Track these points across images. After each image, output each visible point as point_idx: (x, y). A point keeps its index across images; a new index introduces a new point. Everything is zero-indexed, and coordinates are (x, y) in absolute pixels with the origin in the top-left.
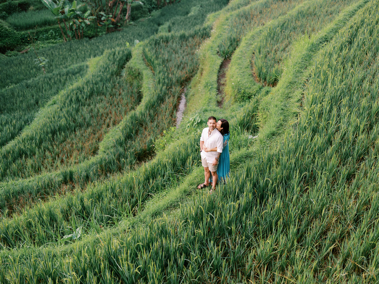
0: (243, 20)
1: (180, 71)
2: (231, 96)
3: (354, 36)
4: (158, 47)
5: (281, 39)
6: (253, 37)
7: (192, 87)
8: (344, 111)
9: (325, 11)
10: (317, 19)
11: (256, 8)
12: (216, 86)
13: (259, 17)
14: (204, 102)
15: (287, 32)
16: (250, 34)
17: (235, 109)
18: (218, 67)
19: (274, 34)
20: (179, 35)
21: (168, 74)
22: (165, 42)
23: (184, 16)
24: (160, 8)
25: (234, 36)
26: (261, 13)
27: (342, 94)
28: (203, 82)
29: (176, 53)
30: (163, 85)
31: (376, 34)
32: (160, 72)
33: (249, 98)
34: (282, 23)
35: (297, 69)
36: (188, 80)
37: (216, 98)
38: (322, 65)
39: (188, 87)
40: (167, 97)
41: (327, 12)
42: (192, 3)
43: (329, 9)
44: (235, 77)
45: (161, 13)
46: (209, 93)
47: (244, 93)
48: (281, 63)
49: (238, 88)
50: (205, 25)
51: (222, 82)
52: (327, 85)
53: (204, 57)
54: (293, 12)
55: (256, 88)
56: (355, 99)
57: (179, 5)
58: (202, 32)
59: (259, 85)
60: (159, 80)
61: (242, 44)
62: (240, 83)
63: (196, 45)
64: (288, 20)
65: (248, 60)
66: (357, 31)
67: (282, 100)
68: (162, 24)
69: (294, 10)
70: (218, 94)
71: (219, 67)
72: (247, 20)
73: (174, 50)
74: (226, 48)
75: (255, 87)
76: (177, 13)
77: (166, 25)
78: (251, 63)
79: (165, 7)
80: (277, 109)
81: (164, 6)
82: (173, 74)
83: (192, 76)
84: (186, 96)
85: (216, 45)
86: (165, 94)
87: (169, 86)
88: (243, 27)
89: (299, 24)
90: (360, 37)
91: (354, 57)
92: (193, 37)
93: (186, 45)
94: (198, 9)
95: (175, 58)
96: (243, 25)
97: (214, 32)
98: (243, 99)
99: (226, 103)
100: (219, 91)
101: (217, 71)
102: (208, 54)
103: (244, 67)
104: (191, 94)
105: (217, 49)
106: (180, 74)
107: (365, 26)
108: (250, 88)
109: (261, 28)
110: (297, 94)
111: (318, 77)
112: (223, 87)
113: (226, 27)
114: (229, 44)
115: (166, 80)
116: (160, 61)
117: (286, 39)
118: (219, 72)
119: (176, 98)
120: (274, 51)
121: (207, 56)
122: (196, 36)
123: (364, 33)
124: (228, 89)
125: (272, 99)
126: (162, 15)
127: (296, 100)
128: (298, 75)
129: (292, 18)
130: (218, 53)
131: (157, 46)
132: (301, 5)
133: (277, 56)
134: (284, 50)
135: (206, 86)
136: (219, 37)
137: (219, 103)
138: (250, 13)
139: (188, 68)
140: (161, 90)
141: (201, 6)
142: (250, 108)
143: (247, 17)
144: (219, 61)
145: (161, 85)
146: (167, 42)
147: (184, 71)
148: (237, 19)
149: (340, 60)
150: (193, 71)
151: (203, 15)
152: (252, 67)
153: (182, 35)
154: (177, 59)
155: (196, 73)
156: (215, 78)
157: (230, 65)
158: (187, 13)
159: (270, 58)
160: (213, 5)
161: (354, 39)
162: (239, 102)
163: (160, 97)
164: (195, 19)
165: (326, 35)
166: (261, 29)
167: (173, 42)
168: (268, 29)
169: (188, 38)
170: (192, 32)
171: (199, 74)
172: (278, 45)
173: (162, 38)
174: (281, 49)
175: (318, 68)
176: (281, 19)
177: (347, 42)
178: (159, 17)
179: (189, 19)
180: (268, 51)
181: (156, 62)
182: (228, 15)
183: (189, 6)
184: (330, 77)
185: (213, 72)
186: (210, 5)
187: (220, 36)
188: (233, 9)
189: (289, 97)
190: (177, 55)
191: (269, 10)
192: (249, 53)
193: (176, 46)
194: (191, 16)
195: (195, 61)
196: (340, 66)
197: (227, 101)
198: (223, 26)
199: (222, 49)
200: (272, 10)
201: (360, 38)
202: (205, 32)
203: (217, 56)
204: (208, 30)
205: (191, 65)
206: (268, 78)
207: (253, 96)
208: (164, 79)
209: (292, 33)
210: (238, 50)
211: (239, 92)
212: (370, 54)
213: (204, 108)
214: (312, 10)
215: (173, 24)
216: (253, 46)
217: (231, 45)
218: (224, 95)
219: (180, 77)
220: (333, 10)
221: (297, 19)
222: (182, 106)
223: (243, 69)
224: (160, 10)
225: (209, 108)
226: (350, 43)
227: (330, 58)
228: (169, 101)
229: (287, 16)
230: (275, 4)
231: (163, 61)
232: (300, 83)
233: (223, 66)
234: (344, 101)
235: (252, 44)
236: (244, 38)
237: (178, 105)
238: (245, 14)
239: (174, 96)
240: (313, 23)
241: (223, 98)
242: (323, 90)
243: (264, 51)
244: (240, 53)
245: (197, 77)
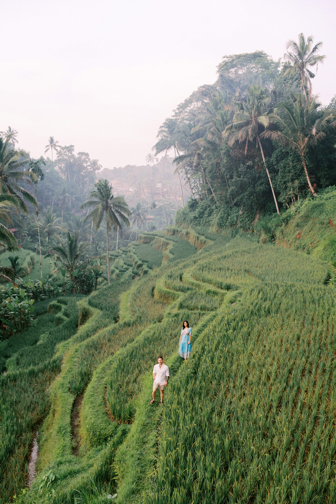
0: (93, 350)
1: (30, 413)
2: (87, 440)
3: (197, 366)
4: (6, 387)
5: (132, 369)
6: (104, 369)
7: (45, 430)
8: (199, 454)
9: (169, 334)
10: (163, 344)
11: (104, 336)
12: (69, 429)
13: (108, 345)
14: (58, 451)
15: (136, 361)
16: (101, 366)
17: (91, 455)
18: (70, 407)
19: (124, 365)
20: (28, 371)
21: (17, 420)
22: (12, 381)
23: (32, 345)
24: (7, 338)
25: (85, 369)
26: (109, 340)
27: (194, 434)
28: (56, 427)
29: (26, 392)
30: (12, 434)
31: (216, 361)
32: (7, 419)
33: (106, 440)
34: (131, 352)
35: (149, 408)
36: (40, 422)
37: (71, 444)
38: (172, 403)
39: (40, 431)
40: (16, 448)
41: (171, 335)
42: (41, 330)
43: (173, 331)
44: (88, 418)
45: (8, 344)
46: (62, 439)
47: (99, 435)
48: (134, 397)
49: (93, 430)
50: (55, 357)
51: (76, 423)
52: (179, 425)
53: (55, 397)
54: (140, 338)
55: (111, 428)
56: (207, 438)
57: (26, 333)
58: (52, 365)
59: (114, 423)
60: (7, 429)
61: (94, 379)
62: (94, 424)
63: (46, 381)
64: (136, 348)
65: (101, 397)
66: (199, 359)
67: (137, 447)
68: (9, 357)
69: (141, 336)
70: (72, 439)
71: (71, 406)
72: (96, 350)
73: (23, 389)
74: (78, 384)
75: (110, 426)
76: (25, 342)
77: (15, 356)
78: (104, 399)
79: (12, 337)
80: (133, 459)
81: (11, 335)
82: (23, 418)
83: (44, 418)
84: (38, 442)
85: (67, 381)
86: (15, 444)
87: (19, 435)
88: (93, 359)
89: (147, 350)
90: (203, 366)
91: (201, 388)
92: (42, 371)
93: (36, 381)
94: (47, 336)
95: (24, 398)
96: (93, 355)
97: (65, 366)
98: (99, 442)
99: (82, 449)
100: (74, 434)
101: (69, 411)
102: (60, 392)
103: (97, 405)
104: (43, 439)
105: (69, 385)
106: (31, 416)
107: (205, 353)
108: (106, 429)
109: (110, 358)
110: (152, 437)
111: (169, 418)
112: (78, 429)
113: (76, 359)
114: (80, 379)
115: (15, 428)
116: (8, 404)
117: (136, 369)
118: (72, 411)
119: (27, 447)
120: (126, 384)
121: (58, 396)
122: (46, 370)
123: (205, 361)
124: (83, 432)
125: (127, 447)
126: (10, 346)
127: (152, 445)
128: (151, 414)
129: (140, 346)
130: (69, 390)
131: (4, 387)
132: (147, 330)
133: (129, 388)
134: (135, 381)
135: (59, 431)
136: (70, 372)
137: (75, 450)
138: (99, 342)
139: (39, 408)
140: (10, 439)
141: (50, 334)
142: (108, 454)
143: (96, 347)
144: (71, 400)
145: (9, 434)
146: (15, 380)
147: (35, 412)
148: (86, 350)
149: (188, 394)
150: (45, 411)
151: (52, 342)
152: (105, 403)
153: (31, 371)
154: (27, 398)
155: (48, 414)
156: (68, 419)
157: (83, 402)
158: (36, 342)
159: (123, 392)
160: (62, 331)
161: (197, 368)
162: (95, 446)
163: (9, 448)
164: (44, 347)
165: (172, 366)
166: (111, 360)
167: (21, 380)
168: (118, 361)
169: (38, 373)
170: (41, 366)
171: (51, 415)
172: (129, 376)
173: (9, 377)
174: (132, 381)
175: (168, 407)
176: (129, 346)
177: (192, 373)
178: (6, 349)
179: (38, 348)
180: (120, 385)
181: (3, 407)
182: (77, 346)
183: (37, 333)
184: (181, 414)
185: (65, 413)
186: (59, 332)
187: (70, 370)
188: (82, 338)
189: (145, 443)
190: (26, 395)
191: (117, 336)
192: (101, 389)
193: (25, 384)
194: (40, 345)
195: (46, 399)
196: (188, 402)
197: (82, 446)
198: (73, 359)
199: (74, 385)
200: (120, 336)
201: (203, 367)
202: (55, 365)
203: (69, 393)
204: (58, 362)
205: (42, 405)
206: (122, 415)
207: (109, 439)
208: (13, 426)
209: (141, 361)
210: (90, 386)
211: (94, 435)
212: (214, 382)
213: (58, 460)
214: (157, 335)
215: (22, 355)
216: (105, 380)
217: (82, 379)
218: (79, 439)
219: (31, 421)
220: (176, 333)
221: (144, 346)
222: (34, 455)
223: (96, 407)
224: (7, 340)
225: (63, 460)
226: (195, 373)
227: (178, 394)
228: (20, 452)
229: (134, 344)
230: (122, 329)
231: (12, 404)
232: (154, 424)
233: (76, 404)
234: (198, 440)
235: (103, 378)
236: (94, 373)
237: (30, 454)
238: (94, 344)
239: (24, 445)
240: (159, 348)
241: (78, 443)
242: (175, 433)
243: (115, 386)
244: (92, 390)
245: (49, 418)
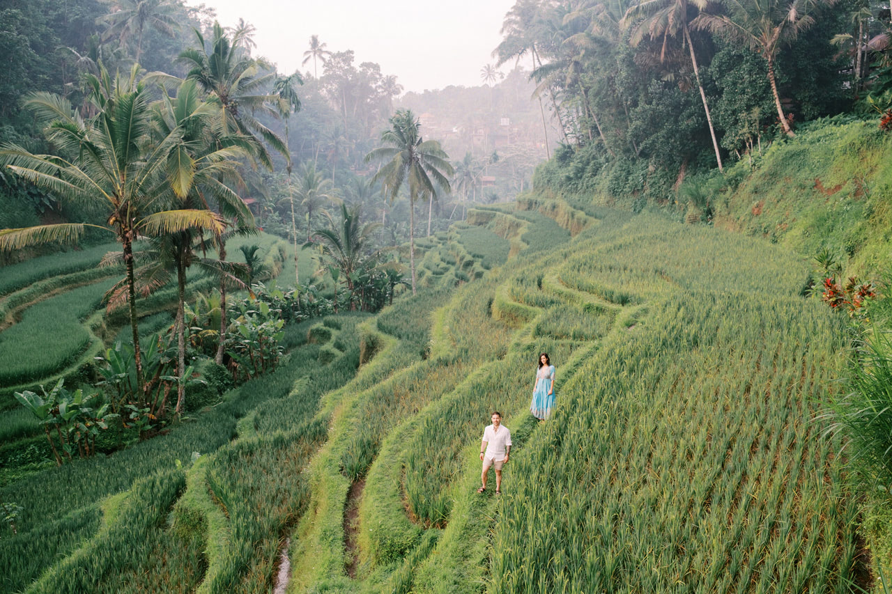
0: (383, 405)
1: (276, 507)
2: (369, 552)
3: (562, 431)
4: (236, 464)
5: (449, 437)
6: (400, 436)
7: (301, 537)
8: (559, 576)
9: (516, 379)
10: (506, 395)
11: (403, 382)
12: (341, 535)
13: (410, 396)
14: (322, 570)
15: (458, 423)
16: (395, 432)
17: (377, 577)
18: (343, 498)
19: (436, 431)
20: (272, 439)
21: (255, 516)
22: (247, 455)
23: (281, 397)
24: (239, 385)
25: (368, 437)
26: (411, 389)
27: (553, 545)
28: (318, 531)
29: (269, 472)
30: (246, 540)
31: (597, 424)
32: (238, 516)
33: (402, 553)
34: (448, 408)
35: (476, 499)
36: (292, 522)
37: (343, 558)
38: (515, 492)
39: (292, 537)
40: (253, 562)
41: (519, 381)
42: (295, 373)
43: (523, 375)
44: (373, 517)
45: (241, 394)
46: (329, 551)
47: (392, 545)
48: (451, 483)
49: (380, 537)
50: (319, 416)
51: (352, 526)
52: (526, 529)
53: (317, 480)
54: (464, 386)
55: (411, 533)
56: (575, 551)
57: (271, 377)
58: (313, 429)
59: (417, 527)
60: (238, 531)
61: (383, 452)
62: (383, 527)
63: (303, 455)
64: (457, 402)
65: (395, 482)
66: (566, 420)
67: (453, 563)
68: (242, 415)
69: (466, 382)
70: (346, 550)
71: (345, 497)
72: (389, 405)
73: (264, 468)
74: (356, 461)
75: (410, 531)
76: (269, 391)
77: (251, 415)
78: (400, 486)
79: (248, 383)
80: (447, 583)
81: (245, 381)
82: (263, 514)
83: (299, 516)
84: (290, 555)
85: (338, 456)
86: (250, 556)
87: (257, 543)
88: (383, 418)
89: (476, 406)
90: (573, 431)
91: (567, 469)
92: (297, 439)
93: (286, 455)
94: (306, 382)
95: (267, 483)
96: (383, 413)
97: (334, 431)
98: (391, 556)
99: (361, 567)
100: (348, 543)
101: (341, 506)
102: (325, 473)
103: (388, 496)
104: (298, 551)
105: (341, 463)
106: (277, 513)
107: (578, 411)
108: (402, 534)
109: (412, 418)
110: (479, 547)
111: (510, 516)
112: (354, 535)
113: (353, 420)
114: (360, 452)
115: (251, 530)
116: (239, 492)
117: (457, 436)
118: (346, 505)
119: (271, 562)
120: (438, 462)
121: (323, 479)
122: (302, 437)
123: (577, 423)
124: (363, 539)
125: (436, 564)
126: (243, 397)
127: (479, 560)
128: (479, 510)
129: (463, 398)
130: (342, 470)
131: (233, 464)
132: (477, 372)
133: (443, 468)
134: (454, 457)
135: (324, 537)
136: (342, 440)
137: (349, 568)
138: (393, 392)
139: (291, 501)
140: (243, 548)
141: (311, 378)
142: (405, 576)
143: (388, 400)
144: (345, 486)
145: (241, 540)
146: (251, 453)
147: (284, 507)
148: (372, 405)
149: (544, 477)
150: (301, 505)
151: (314, 393)
152: (402, 493)
153: (278, 438)
154: (271, 483)
155: (306, 509)
156: (339, 518)
157: (364, 491)
158: (288, 392)
159: (432, 475)
160: (332, 374)
161: (562, 436)
162: (384, 563)
163: (241, 563)
164: (301, 401)
165: (518, 431)
166: (413, 420)
167: (262, 452)
168: (425, 423)
169: (289, 441)
170: (295, 430)
171: (310, 511)
172: (444, 448)
173: (241, 447)
174: (449, 456)
175: (509, 498)
176: (445, 399)
177: (553, 443)
178: (237, 402)
179: (291, 402)
180: (428, 463)
181: (232, 495)
182: (356, 397)
183: (289, 377)
184: (531, 511)
185: (334, 508)
186: (327, 375)
187: (344, 437)
188: (365, 385)
189: (466, 557)
190: (270, 478)
191: (426, 382)
192: (395, 469)
193: (268, 460)
194: (296, 397)
195: (304, 485)
196: (544, 490)
197: (363, 563)
198: (348, 420)
199: (349, 463)
200: (430, 382)
201: (572, 433)
202: (318, 429)
203: (341, 475)
204: (323, 425)
205: (296, 494)
206: (431, 514)
207: (408, 551)
208: (247, 527)
209: (465, 423)
210: (375, 464)
211: (383, 544)
212: (592, 460)
213: (321, 582)
214: (494, 380)
215: (263, 413)
216: (401, 454)
217: (364, 453)
218: (357, 551)
219: (278, 520)
220: (529, 377)
221: (472, 398)
222: (283, 576)
223: (386, 499)
224: (238, 388)
225: (330, 583)
226: (559, 443)
227: (527, 478)
228: (259, 569)
229: (454, 395)
230: (435, 371)
231: (245, 492)
232: (484, 527)
233: (352, 493)
234: (558, 558)
235: (400, 451)
236: (384, 442)
237: (277, 575)
238: (384, 394)
239: (267, 559)
240: (498, 403)
241: (356, 557)
242: (520, 542)
243: (420, 464)
244: (379, 470)
245: (308, 516)
